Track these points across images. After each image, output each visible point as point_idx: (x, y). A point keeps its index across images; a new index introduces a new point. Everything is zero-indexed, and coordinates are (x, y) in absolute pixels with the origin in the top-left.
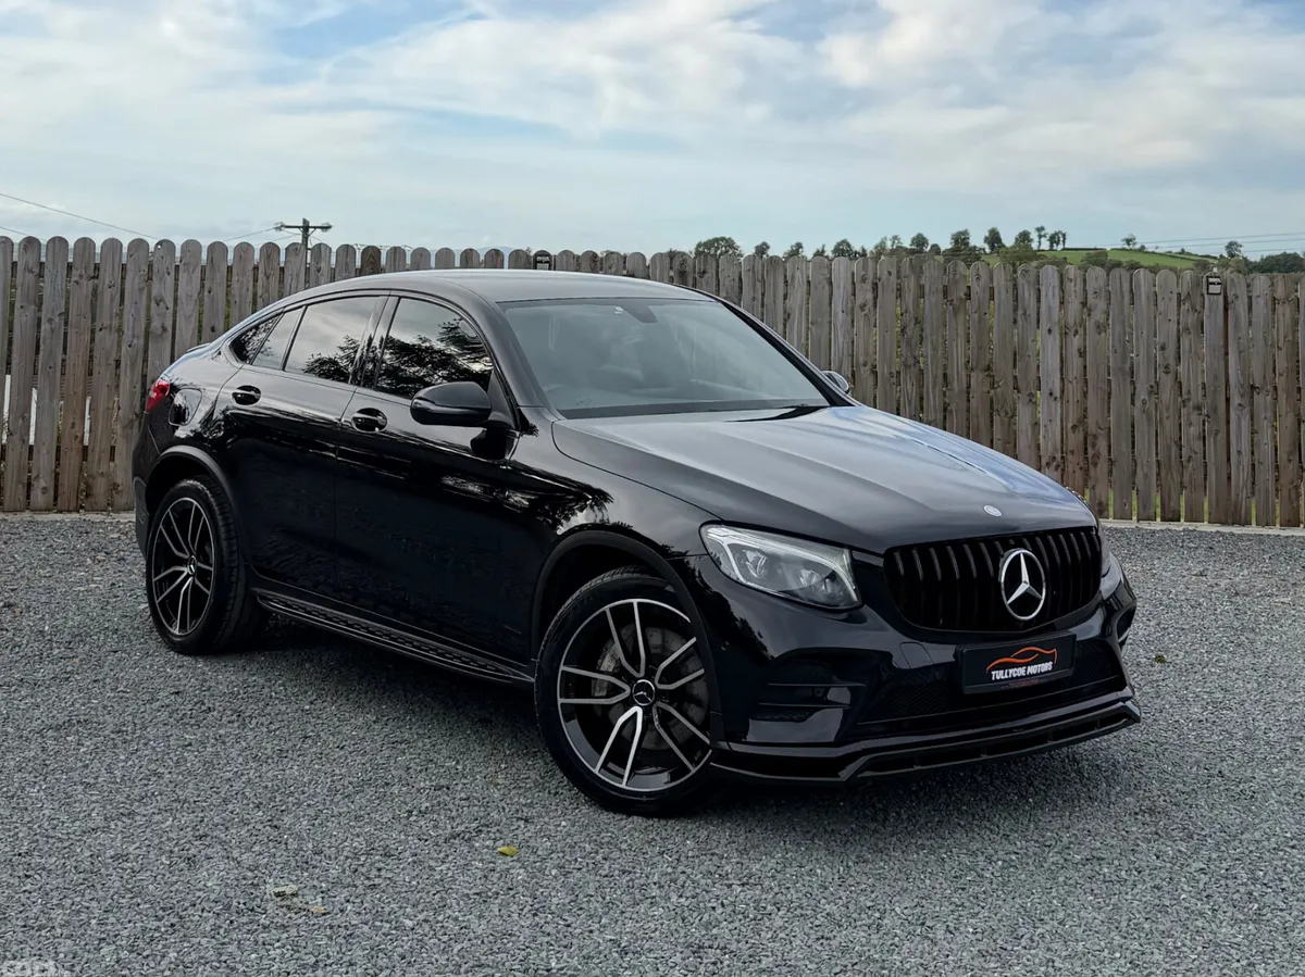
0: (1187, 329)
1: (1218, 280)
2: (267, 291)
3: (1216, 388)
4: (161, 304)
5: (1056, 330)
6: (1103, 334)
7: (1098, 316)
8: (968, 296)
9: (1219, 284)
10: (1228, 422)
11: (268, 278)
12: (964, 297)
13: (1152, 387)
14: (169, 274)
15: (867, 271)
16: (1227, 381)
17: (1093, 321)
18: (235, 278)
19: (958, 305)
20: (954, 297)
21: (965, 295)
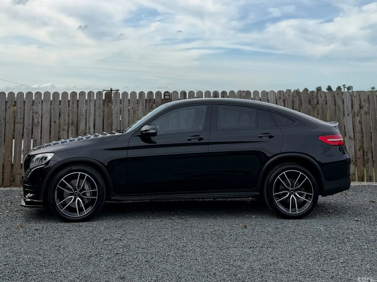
2: (73, 108)
4: (37, 114)
5: (350, 115)
6: (368, 116)
7: (365, 109)
8: (318, 103)
11: (73, 104)
12: (316, 103)
14: (40, 103)
15: (281, 95)
17: (364, 111)
18: (62, 104)
19: (314, 106)
20: (313, 103)
21: (317, 102)
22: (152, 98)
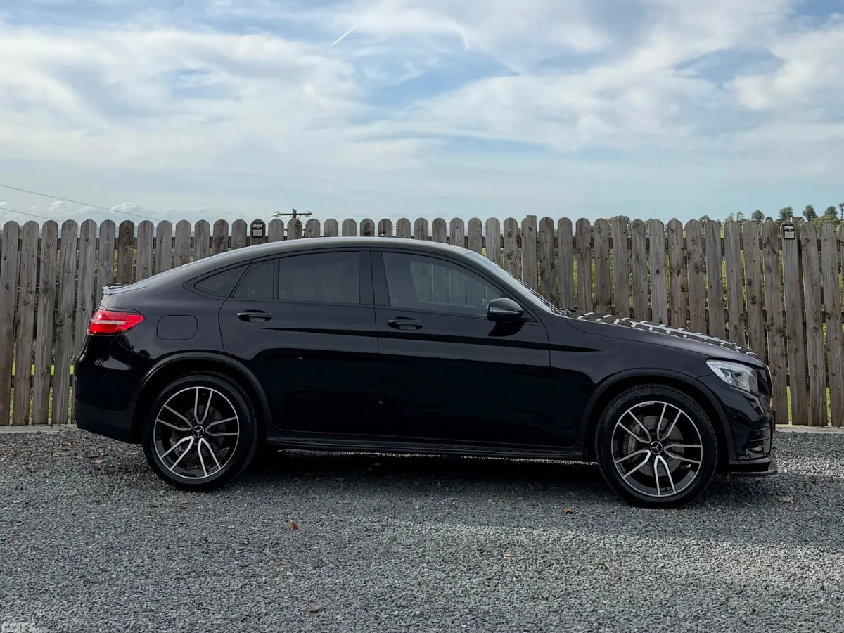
0: (769, 267)
1: (792, 228)
2: (48, 257)
3: (794, 315)
5: (663, 271)
6: (700, 273)
7: (696, 259)
8: (592, 245)
9: (792, 230)
10: (805, 343)
11: (48, 247)
12: (589, 246)
13: (741, 315)
15: (511, 229)
16: (803, 308)
17: (692, 263)
18: (24, 248)
19: (584, 253)
20: (581, 246)
21: (590, 244)
22: (224, 235)
